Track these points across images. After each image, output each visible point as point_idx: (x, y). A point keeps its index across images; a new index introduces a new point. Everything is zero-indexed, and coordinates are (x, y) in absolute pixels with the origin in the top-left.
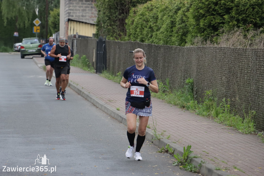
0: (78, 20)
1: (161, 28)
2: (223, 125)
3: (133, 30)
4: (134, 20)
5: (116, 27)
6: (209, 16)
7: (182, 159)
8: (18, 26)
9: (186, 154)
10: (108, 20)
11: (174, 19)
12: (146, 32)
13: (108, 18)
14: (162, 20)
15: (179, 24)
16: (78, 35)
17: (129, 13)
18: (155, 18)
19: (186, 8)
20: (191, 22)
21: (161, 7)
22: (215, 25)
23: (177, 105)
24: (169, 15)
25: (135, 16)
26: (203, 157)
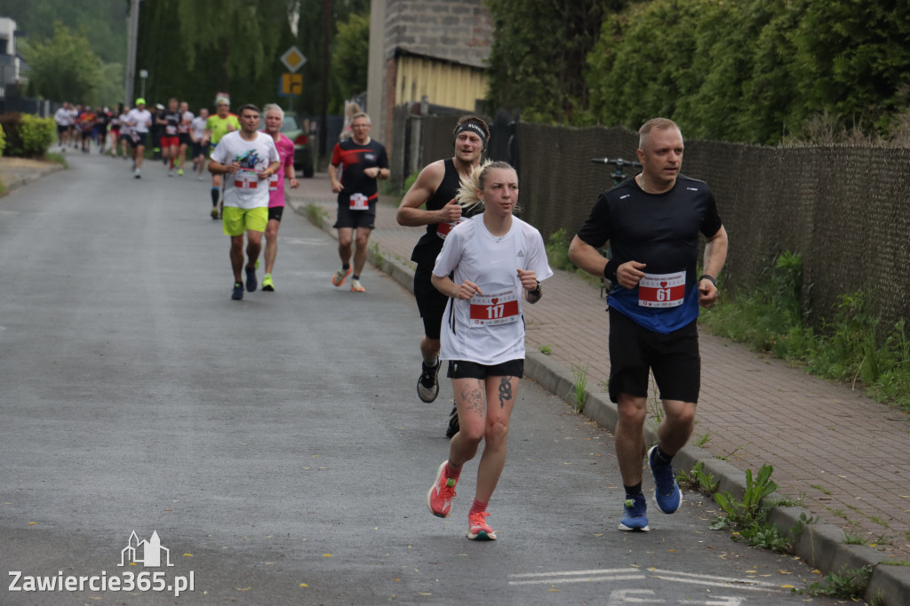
0: (429, 54)
1: (704, 84)
2: (891, 408)
3: (612, 90)
4: (615, 54)
5: (556, 80)
6: (864, 43)
7: (742, 508)
8: (230, 74)
9: (756, 495)
10: (527, 53)
11: (748, 52)
12: (654, 95)
13: (527, 49)
14: (708, 55)
15: (763, 71)
16: (426, 103)
17: (599, 32)
18: (683, 48)
19: (787, 16)
20: (802, 64)
21: (704, 13)
22: (884, 76)
23: (745, 341)
24: (732, 39)
25: (618, 43)
26: (812, 504)
